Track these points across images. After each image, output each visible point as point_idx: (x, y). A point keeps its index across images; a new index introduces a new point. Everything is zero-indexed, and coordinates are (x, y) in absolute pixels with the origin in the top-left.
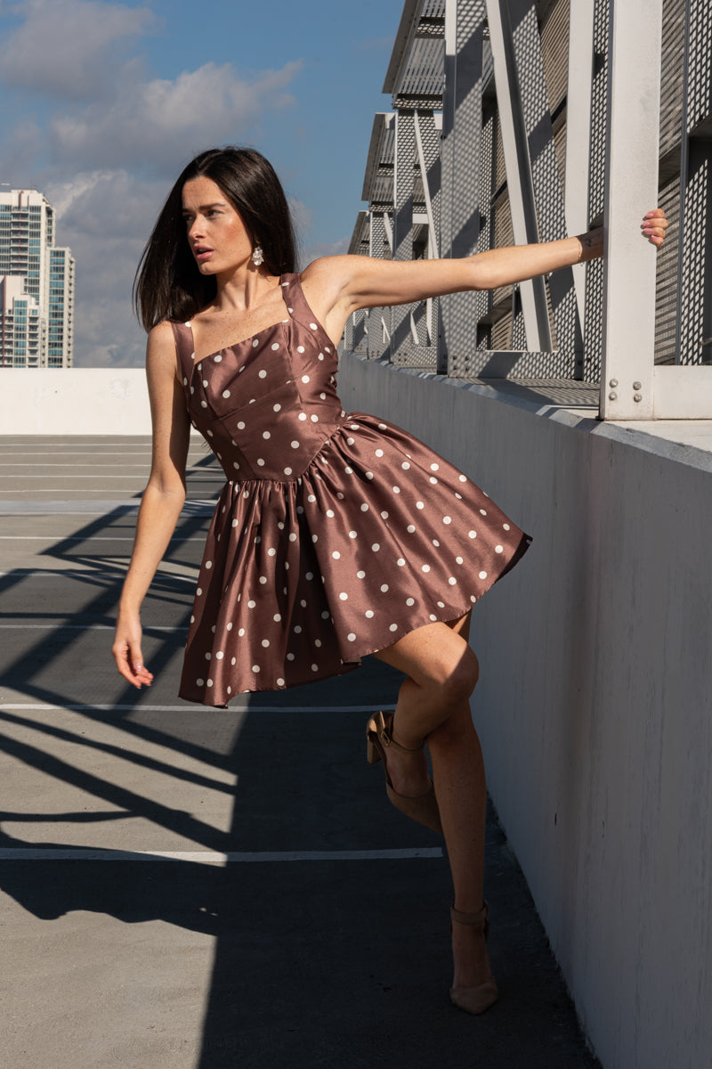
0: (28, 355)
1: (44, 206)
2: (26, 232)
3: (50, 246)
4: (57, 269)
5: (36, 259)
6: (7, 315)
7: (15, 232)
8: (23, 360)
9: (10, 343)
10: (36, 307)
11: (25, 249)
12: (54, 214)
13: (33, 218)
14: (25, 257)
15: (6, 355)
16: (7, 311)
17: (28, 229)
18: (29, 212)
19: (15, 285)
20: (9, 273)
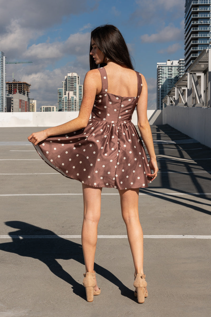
0: (74, 108)
1: (77, 76)
2: (73, 82)
3: (79, 85)
4: (80, 90)
5: (76, 88)
6: (70, 100)
7: (71, 82)
8: (73, 109)
9: (70, 106)
10: (76, 98)
11: (73, 85)
12: (79, 78)
13: (75, 79)
14: (73, 87)
15: (70, 108)
17: (74, 81)
18: (74, 77)
19: (71, 93)
20: (70, 91)
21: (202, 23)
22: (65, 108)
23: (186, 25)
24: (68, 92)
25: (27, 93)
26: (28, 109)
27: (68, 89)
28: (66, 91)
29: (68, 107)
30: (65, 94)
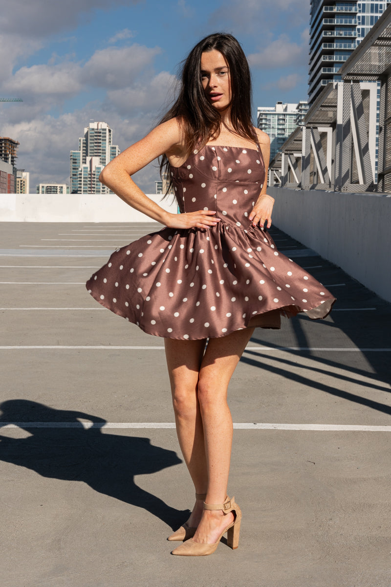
0: (101, 189)
1: (107, 128)
2: (100, 139)
3: (110, 145)
4: (113, 154)
5: (104, 150)
6: (93, 173)
7: (96, 139)
8: (99, 191)
9: (94, 184)
11: (100, 146)
12: (112, 132)
13: (103, 133)
14: (100, 149)
15: (93, 189)
16: (93, 172)
17: (101, 138)
18: (101, 131)
19: (96, 161)
20: (93, 156)
21: (341, 35)
22: (84, 188)
23: (312, 38)
24: (91, 158)
25: (12, 158)
26: (12, 188)
27: (91, 153)
28: (86, 156)
29: (89, 187)
30: (84, 161)
